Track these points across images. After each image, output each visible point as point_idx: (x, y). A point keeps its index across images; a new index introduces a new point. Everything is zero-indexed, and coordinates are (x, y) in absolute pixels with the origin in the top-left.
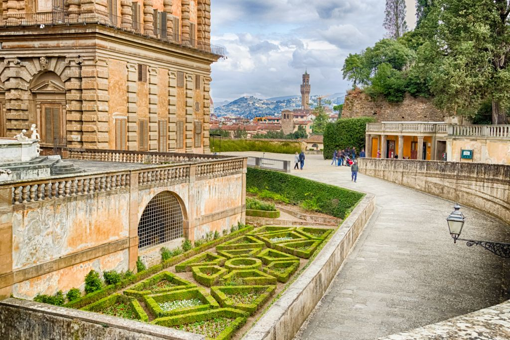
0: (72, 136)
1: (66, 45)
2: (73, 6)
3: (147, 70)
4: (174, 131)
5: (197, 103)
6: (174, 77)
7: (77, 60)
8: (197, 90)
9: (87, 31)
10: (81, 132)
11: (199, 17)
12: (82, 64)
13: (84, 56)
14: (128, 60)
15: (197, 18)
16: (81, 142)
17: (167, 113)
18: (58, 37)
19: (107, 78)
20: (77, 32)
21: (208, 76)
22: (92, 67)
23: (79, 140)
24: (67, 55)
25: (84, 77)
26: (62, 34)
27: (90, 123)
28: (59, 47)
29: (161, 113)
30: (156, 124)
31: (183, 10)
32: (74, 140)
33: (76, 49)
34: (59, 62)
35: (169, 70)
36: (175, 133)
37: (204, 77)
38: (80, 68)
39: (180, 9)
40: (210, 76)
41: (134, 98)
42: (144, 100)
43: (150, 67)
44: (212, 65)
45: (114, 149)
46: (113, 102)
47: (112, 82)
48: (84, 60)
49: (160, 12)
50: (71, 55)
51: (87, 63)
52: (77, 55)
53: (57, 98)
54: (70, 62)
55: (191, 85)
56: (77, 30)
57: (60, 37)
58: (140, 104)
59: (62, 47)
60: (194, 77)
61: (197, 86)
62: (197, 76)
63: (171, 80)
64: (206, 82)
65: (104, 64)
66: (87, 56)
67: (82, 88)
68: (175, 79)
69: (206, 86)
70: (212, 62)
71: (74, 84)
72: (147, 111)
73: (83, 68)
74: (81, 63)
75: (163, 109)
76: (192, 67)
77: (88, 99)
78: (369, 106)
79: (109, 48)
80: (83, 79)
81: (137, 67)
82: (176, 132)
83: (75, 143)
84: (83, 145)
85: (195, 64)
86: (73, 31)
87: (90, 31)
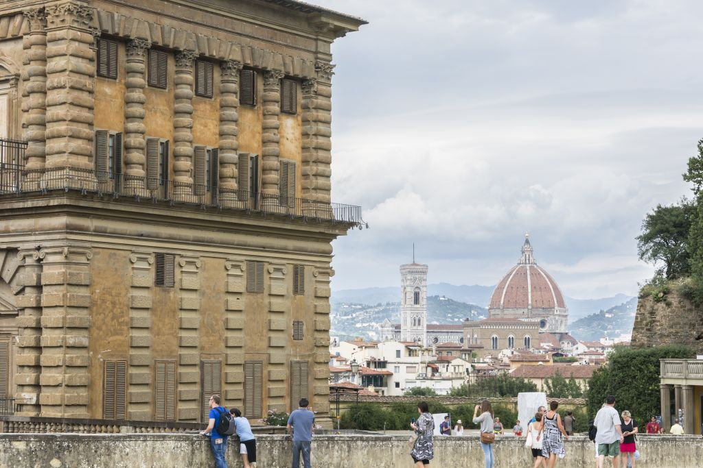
0: (23, 395)
1: (20, 228)
2: (34, 159)
3: (176, 263)
4: (240, 383)
5: (297, 324)
6: (239, 273)
7: (36, 255)
8: (298, 297)
9: (51, 204)
10: (37, 386)
11: (304, 149)
12: (44, 261)
13: (46, 248)
14: (134, 249)
15: (300, 150)
16: (37, 406)
17: (223, 345)
18: (6, 214)
19: (87, 286)
20: (35, 205)
21: (326, 266)
22: (58, 266)
23: (34, 402)
24: (21, 246)
25: (46, 285)
26: (12, 210)
27: (53, 370)
28: (9, 232)
29: (207, 346)
30: (196, 370)
31: (266, 140)
32: (25, 402)
33: (35, 235)
34: (9, 259)
35: (228, 260)
36: (240, 388)
37: (316, 267)
38: (41, 267)
39: (258, 137)
40: (331, 265)
41: (145, 319)
42: (167, 321)
43: (182, 256)
44: (333, 243)
45: (100, 418)
46: (99, 329)
47: (98, 291)
48: (47, 253)
49: (210, 149)
50: (26, 246)
51: (51, 259)
52: (37, 245)
53: (4, 325)
54: (24, 258)
55: (282, 285)
56: (35, 202)
57: (10, 214)
58: (159, 329)
59: (13, 231)
60: (289, 270)
61: (298, 288)
62: (296, 267)
63: (231, 279)
64: (320, 278)
65: (83, 259)
66: (51, 247)
67: (42, 305)
68: (240, 276)
69: (320, 286)
70: (335, 236)
71: (30, 297)
72: (175, 342)
73: (45, 268)
74: (42, 260)
75: (212, 338)
76: (284, 250)
77: (50, 325)
78: (686, 320)
79: (92, 229)
80: (45, 289)
81: (152, 260)
82: (245, 384)
83: (28, 407)
84: (40, 411)
85: (291, 244)
86: (29, 204)
87: (56, 203)
